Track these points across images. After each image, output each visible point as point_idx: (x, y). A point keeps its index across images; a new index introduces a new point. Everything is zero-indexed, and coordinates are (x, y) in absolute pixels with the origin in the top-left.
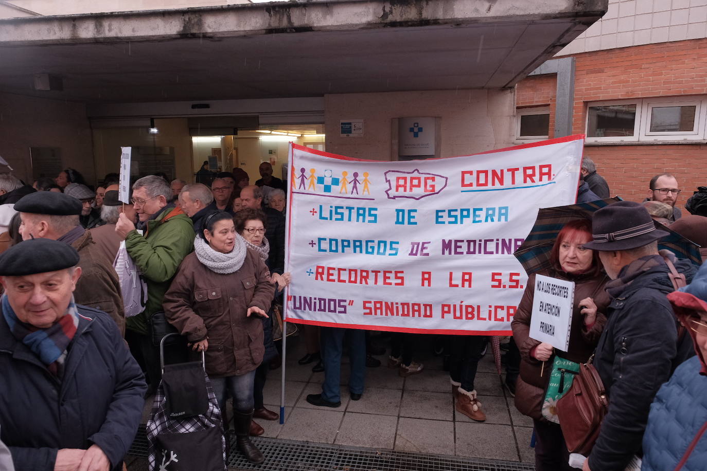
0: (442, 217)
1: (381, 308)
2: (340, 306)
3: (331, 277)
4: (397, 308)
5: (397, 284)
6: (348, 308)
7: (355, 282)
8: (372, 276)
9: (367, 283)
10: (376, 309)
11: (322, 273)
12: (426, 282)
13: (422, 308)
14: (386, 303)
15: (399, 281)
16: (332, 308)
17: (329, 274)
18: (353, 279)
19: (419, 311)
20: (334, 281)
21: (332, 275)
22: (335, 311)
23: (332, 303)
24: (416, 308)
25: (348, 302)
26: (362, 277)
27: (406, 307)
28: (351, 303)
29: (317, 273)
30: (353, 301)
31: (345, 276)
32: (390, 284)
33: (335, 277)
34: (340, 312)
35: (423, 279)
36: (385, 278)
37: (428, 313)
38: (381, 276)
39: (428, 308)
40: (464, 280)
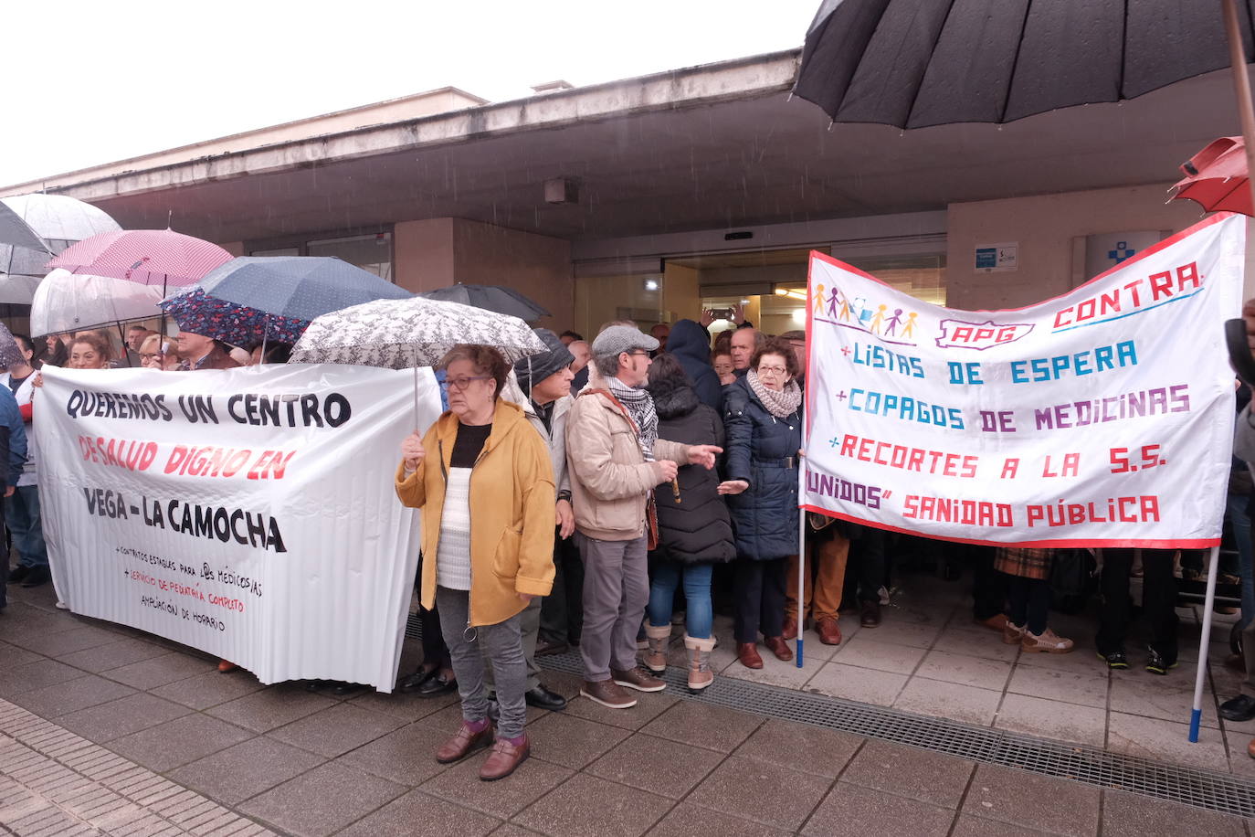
0: (1022, 371)
1: (931, 509)
2: (870, 497)
3: (865, 454)
4: (956, 508)
5: (963, 475)
6: (882, 501)
7: (901, 466)
8: (928, 459)
9: (918, 469)
10: (924, 508)
11: (852, 447)
12: (1009, 473)
13: (996, 511)
14: (941, 500)
15: (969, 471)
16: (860, 498)
17: (863, 449)
18: (898, 461)
19: (990, 515)
20: (868, 459)
21: (867, 450)
22: (863, 502)
23: (860, 490)
24: (986, 510)
25: (883, 492)
26: (912, 459)
27: (970, 507)
28: (888, 494)
29: (845, 445)
30: (890, 492)
31: (887, 454)
32: (954, 474)
33: (872, 454)
34: (870, 506)
35: (1006, 468)
36: (948, 465)
37: (1006, 520)
38: (941, 461)
39: (1005, 511)
40: (1066, 465)
